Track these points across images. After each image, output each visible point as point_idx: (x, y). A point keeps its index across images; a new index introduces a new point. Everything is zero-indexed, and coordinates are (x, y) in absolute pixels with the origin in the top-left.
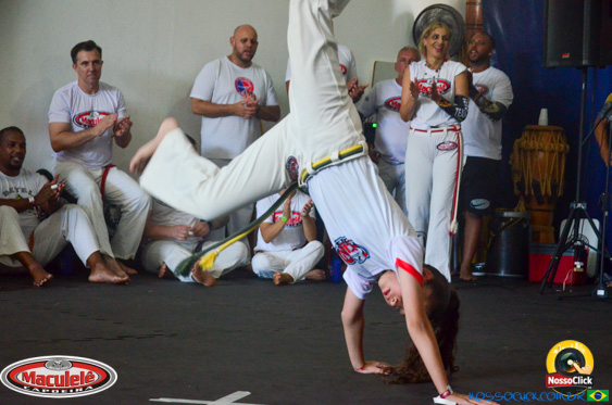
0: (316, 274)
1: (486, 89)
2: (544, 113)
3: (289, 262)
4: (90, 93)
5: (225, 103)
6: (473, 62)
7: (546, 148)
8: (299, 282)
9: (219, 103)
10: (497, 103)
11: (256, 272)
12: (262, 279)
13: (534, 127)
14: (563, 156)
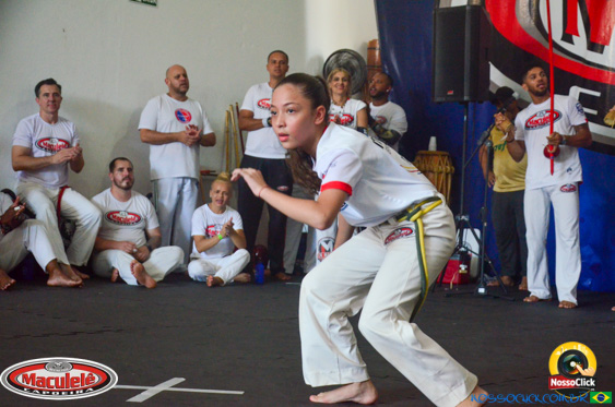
0: (243, 277)
1: (384, 120)
2: (433, 140)
3: (220, 268)
4: (50, 123)
5: (167, 131)
6: (374, 97)
7: (435, 170)
8: (229, 284)
9: (162, 131)
10: (392, 131)
11: (192, 276)
12: (197, 282)
13: (423, 152)
14: (450, 176)
